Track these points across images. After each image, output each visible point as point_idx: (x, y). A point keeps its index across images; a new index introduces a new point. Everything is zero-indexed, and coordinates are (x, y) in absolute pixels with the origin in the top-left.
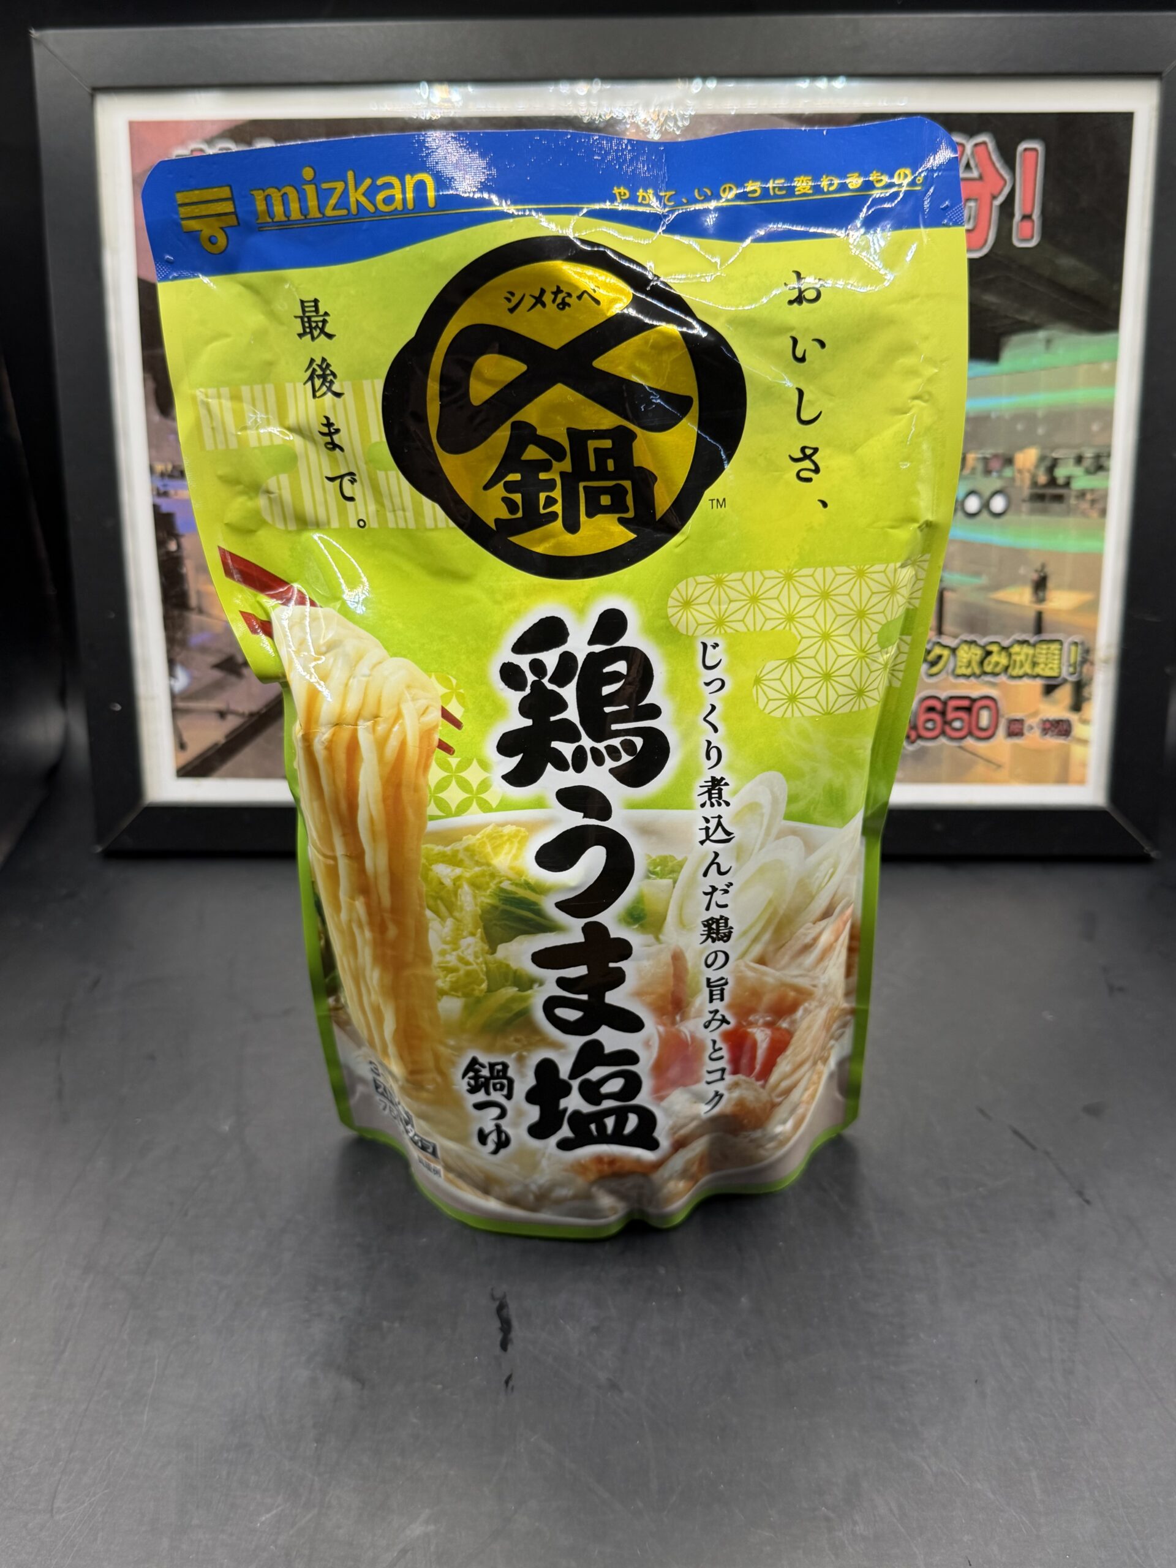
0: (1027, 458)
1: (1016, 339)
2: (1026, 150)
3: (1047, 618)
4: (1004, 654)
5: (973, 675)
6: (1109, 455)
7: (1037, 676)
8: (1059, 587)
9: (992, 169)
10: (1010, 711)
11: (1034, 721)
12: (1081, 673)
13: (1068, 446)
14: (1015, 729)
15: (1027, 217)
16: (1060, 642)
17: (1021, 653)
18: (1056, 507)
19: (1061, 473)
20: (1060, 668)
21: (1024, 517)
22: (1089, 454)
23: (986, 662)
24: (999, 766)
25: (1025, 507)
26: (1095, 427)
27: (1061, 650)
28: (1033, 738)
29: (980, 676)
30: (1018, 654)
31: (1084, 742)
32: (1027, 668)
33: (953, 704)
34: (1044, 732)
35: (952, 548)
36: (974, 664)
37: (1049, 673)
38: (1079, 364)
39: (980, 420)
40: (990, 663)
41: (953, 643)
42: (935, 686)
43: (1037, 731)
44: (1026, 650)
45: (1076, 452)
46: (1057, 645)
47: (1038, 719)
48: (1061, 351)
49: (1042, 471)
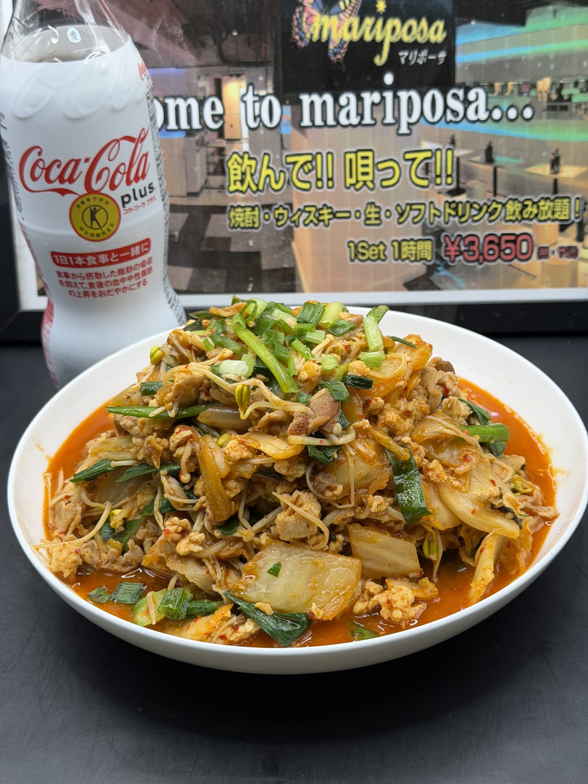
0: (544, 84)
1: (535, 11)
3: (559, 182)
4: (535, 206)
5: (517, 219)
7: (557, 220)
8: (567, 164)
10: (540, 242)
11: (555, 248)
13: (569, 76)
14: (543, 253)
16: (570, 198)
17: (545, 206)
18: (563, 113)
19: (565, 93)
20: (570, 215)
21: (544, 121)
22: (582, 80)
23: (524, 212)
24: (535, 277)
25: (545, 114)
27: (570, 202)
28: (554, 259)
29: (520, 221)
30: (544, 206)
31: (586, 260)
32: (549, 215)
33: (504, 238)
34: (561, 255)
35: (501, 141)
36: (517, 213)
37: (563, 218)
38: (574, 25)
39: (516, 61)
40: (527, 212)
41: (504, 201)
42: (494, 227)
43: (557, 254)
44: (548, 203)
45: (575, 79)
46: (568, 200)
47: (557, 247)
48: (563, 17)
49: (554, 92)
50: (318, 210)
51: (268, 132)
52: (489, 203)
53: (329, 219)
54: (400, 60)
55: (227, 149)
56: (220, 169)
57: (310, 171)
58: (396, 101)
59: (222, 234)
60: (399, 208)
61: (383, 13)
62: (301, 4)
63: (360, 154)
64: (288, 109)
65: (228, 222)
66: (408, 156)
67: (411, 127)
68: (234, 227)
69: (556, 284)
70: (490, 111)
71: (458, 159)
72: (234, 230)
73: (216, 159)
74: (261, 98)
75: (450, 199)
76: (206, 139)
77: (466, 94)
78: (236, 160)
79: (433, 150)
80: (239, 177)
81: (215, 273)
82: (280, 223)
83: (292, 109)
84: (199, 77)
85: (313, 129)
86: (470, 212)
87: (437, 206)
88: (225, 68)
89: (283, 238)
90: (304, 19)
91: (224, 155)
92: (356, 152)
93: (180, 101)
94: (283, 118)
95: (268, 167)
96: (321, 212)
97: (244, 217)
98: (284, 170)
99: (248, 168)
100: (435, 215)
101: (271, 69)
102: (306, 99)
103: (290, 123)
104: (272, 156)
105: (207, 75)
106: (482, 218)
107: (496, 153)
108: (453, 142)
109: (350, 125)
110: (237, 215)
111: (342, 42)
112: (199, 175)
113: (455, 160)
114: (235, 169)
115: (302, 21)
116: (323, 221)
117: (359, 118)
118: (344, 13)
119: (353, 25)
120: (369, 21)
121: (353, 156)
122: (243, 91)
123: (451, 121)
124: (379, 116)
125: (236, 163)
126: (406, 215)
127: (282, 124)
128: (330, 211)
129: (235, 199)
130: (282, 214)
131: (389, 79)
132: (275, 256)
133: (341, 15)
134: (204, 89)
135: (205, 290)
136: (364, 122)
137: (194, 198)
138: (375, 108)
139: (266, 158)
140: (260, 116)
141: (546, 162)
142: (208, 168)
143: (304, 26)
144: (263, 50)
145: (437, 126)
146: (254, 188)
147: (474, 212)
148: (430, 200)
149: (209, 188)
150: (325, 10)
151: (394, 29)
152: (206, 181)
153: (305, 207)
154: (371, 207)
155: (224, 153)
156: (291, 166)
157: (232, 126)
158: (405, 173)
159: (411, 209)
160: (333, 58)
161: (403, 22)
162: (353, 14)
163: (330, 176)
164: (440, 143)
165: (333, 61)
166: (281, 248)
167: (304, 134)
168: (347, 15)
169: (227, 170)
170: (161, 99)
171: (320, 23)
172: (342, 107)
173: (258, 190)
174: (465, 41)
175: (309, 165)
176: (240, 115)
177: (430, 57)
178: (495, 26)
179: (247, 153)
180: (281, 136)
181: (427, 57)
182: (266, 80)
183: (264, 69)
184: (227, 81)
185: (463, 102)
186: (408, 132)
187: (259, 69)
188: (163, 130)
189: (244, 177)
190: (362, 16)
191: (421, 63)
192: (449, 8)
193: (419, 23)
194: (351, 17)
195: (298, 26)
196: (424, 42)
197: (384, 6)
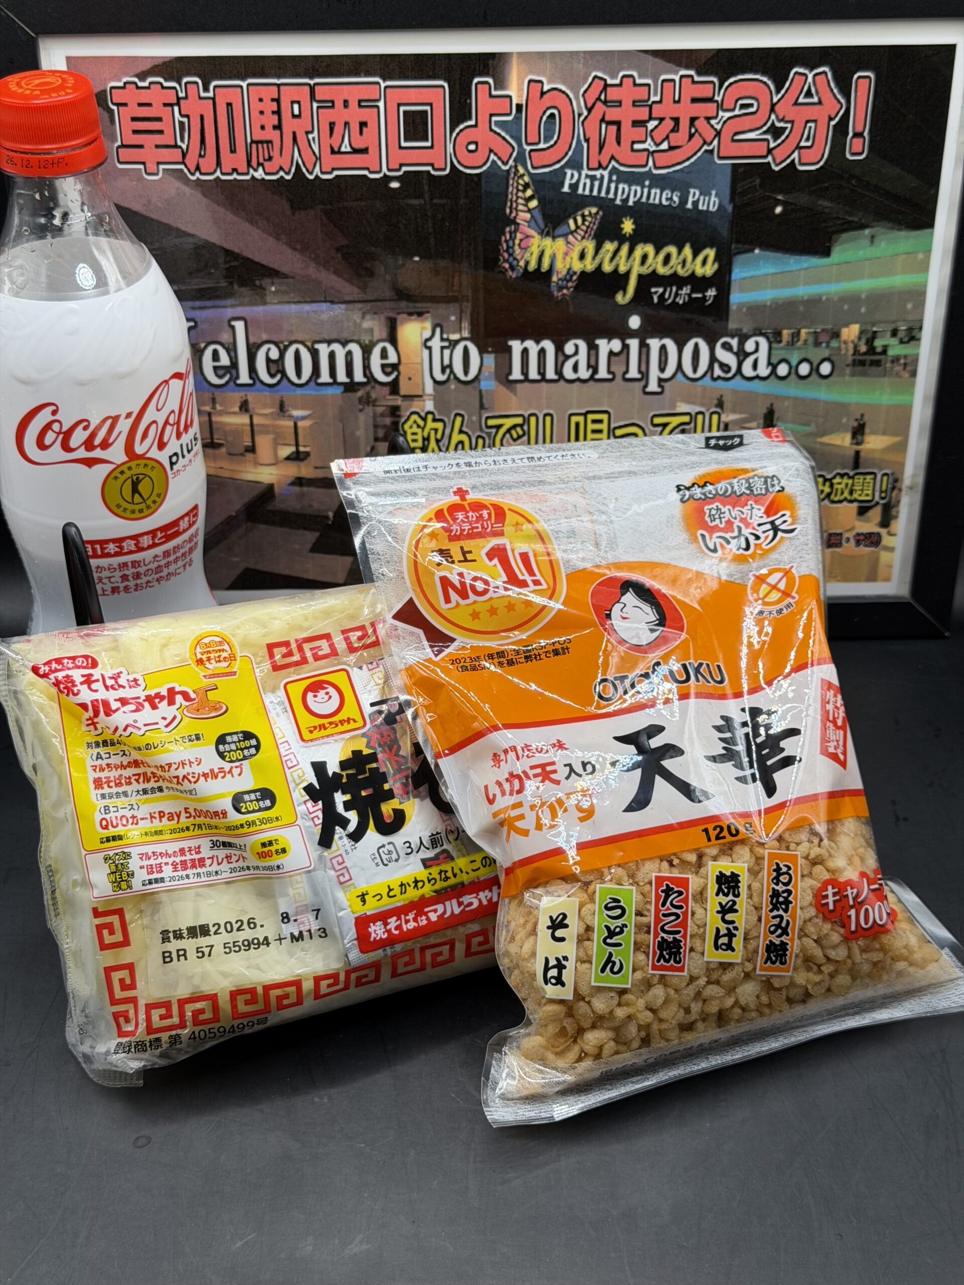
0: (851, 332)
1: (845, 236)
2: (859, 77)
3: (862, 455)
4: (828, 484)
6: (921, 328)
7: (856, 500)
8: (873, 433)
9: (831, 95)
10: (831, 526)
11: (850, 535)
12: (891, 497)
13: (886, 322)
14: (835, 540)
15: (857, 135)
16: (875, 474)
17: (841, 483)
18: (874, 369)
19: (879, 343)
20: (873, 494)
21: (847, 378)
22: (903, 328)
25: (848, 370)
26: (909, 306)
27: (875, 479)
28: (849, 548)
30: (839, 483)
31: (891, 549)
32: (846, 494)
34: (858, 543)
35: (786, 404)
37: (863, 498)
38: (897, 255)
39: (813, 302)
43: (853, 542)
44: (845, 480)
45: (893, 326)
46: (872, 476)
47: (854, 533)
48: (883, 244)
49: (863, 341)
51: (461, 386)
54: (652, 298)
55: (402, 409)
57: (519, 437)
58: (644, 350)
61: (630, 235)
62: (514, 222)
63: (591, 417)
64: (490, 360)
66: (657, 421)
67: (662, 384)
69: (846, 578)
70: (774, 367)
71: (727, 425)
73: (388, 421)
74: (453, 344)
76: (373, 395)
77: (741, 343)
78: (415, 422)
79: (693, 414)
80: (420, 444)
83: (496, 358)
84: (363, 317)
85: (526, 384)
88: (404, 304)
90: (517, 242)
91: (399, 416)
92: (585, 415)
93: (336, 347)
94: (483, 369)
95: (461, 432)
98: (484, 435)
99: (433, 433)
101: (468, 307)
102: (516, 346)
103: (493, 375)
104: (466, 417)
105: (375, 313)
107: (778, 419)
108: (720, 404)
109: (579, 380)
111: (571, 272)
112: (362, 441)
113: (723, 426)
114: (414, 434)
115: (514, 244)
117: (591, 371)
118: (575, 234)
119: (586, 250)
120: (609, 247)
121: (581, 419)
122: (427, 334)
123: (719, 378)
124: (619, 369)
125: (415, 426)
127: (481, 377)
131: (635, 322)
133: (570, 238)
134: (371, 331)
136: (597, 377)
138: (613, 359)
139: (459, 420)
140: (450, 366)
141: (846, 431)
142: (375, 432)
143: (517, 250)
144: (456, 282)
145: (700, 383)
150: (547, 230)
151: (645, 258)
152: (373, 449)
155: (398, 413)
156: (494, 431)
157: (410, 379)
160: (555, 293)
161: (657, 252)
162: (587, 235)
164: (702, 405)
165: (558, 297)
167: (514, 391)
168: (579, 238)
169: (402, 434)
170: (309, 344)
171: (539, 247)
172: (567, 357)
174: (744, 275)
175: (519, 429)
176: (422, 364)
177: (694, 295)
178: (787, 256)
179: (432, 413)
180: (480, 391)
181: (689, 295)
182: (460, 320)
183: (457, 305)
184: (405, 321)
185: (737, 354)
186: (659, 390)
187: (451, 305)
188: (312, 384)
189: (426, 443)
190: (600, 239)
191: (681, 302)
192: (724, 230)
193: (680, 251)
194: (584, 240)
195: (507, 251)
196: (686, 275)
197: (633, 227)
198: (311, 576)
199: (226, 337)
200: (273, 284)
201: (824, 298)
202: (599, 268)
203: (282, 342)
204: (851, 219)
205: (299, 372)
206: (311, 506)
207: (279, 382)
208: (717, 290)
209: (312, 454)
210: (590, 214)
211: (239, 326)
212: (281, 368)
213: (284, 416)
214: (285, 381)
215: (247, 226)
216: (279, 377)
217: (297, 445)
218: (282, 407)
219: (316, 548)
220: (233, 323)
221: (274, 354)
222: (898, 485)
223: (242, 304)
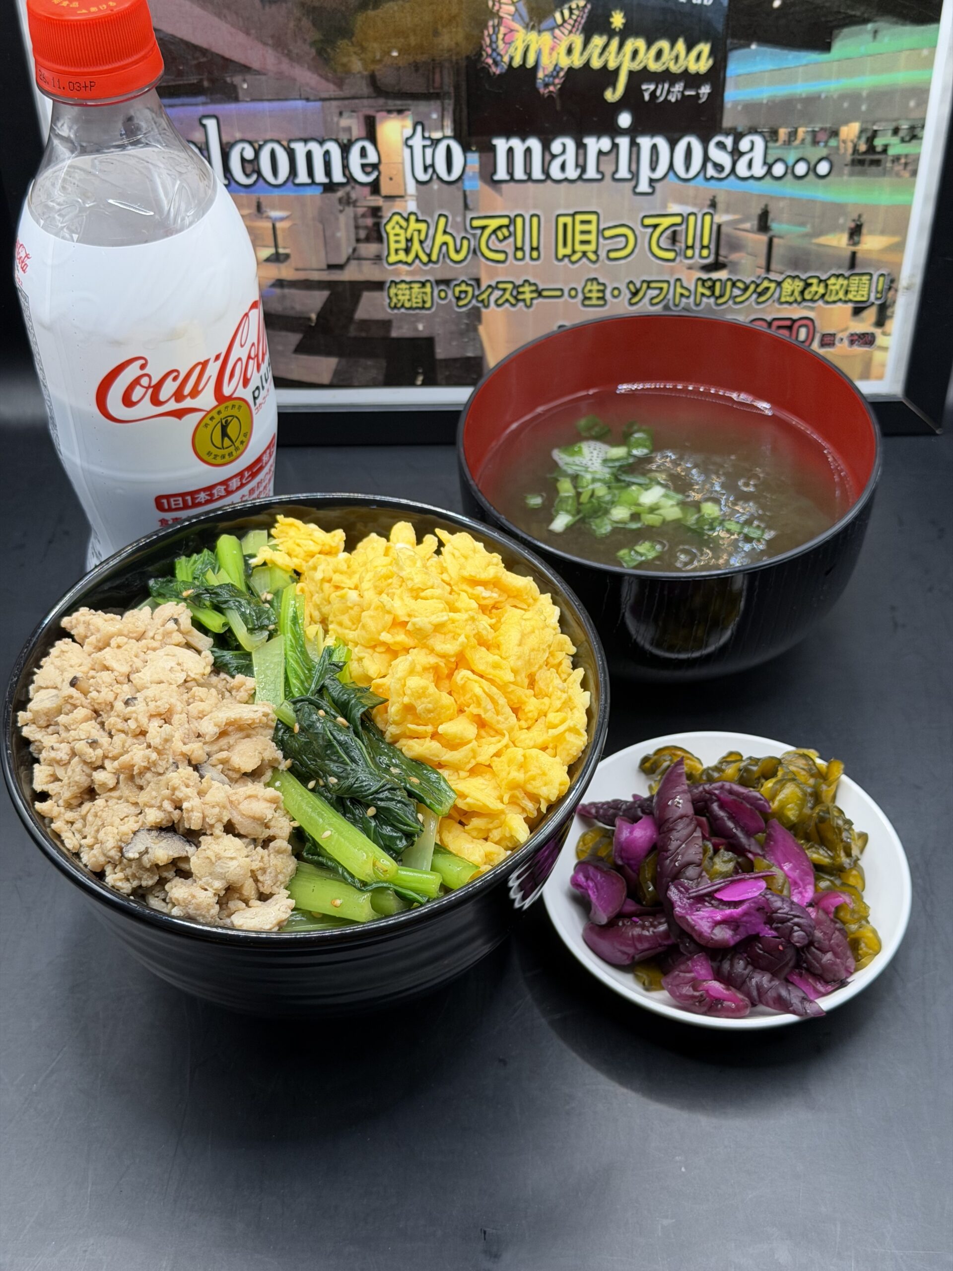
0: (851, 131)
1: (846, 31)
3: (859, 256)
4: (822, 285)
5: (796, 301)
6: (923, 127)
7: (850, 301)
8: (871, 233)
10: (823, 327)
11: (845, 335)
13: (887, 120)
14: (828, 341)
16: (871, 275)
17: (836, 284)
18: (874, 169)
19: (879, 142)
20: (869, 295)
21: (845, 178)
22: (905, 126)
23: (806, 292)
25: (847, 170)
26: (912, 104)
27: (870, 280)
28: (842, 348)
29: (799, 303)
30: (834, 284)
31: (885, 349)
32: (841, 295)
33: (776, 323)
34: (852, 342)
35: (782, 204)
36: (796, 294)
37: (859, 299)
38: (901, 50)
39: (811, 100)
40: (810, 292)
41: (779, 278)
42: (763, 310)
43: (846, 342)
44: (841, 281)
45: (894, 125)
46: (868, 277)
47: (847, 333)
48: (886, 40)
49: (863, 139)
50: (516, 287)
51: (445, 186)
52: (758, 282)
53: (532, 299)
54: (643, 96)
55: (384, 209)
56: (375, 235)
57: (505, 238)
58: (634, 149)
59: (379, 316)
60: (631, 286)
61: (620, 29)
62: (496, 15)
63: (579, 218)
64: (474, 158)
65: (388, 301)
66: (648, 221)
67: (653, 184)
68: (395, 307)
70: (769, 167)
71: (719, 227)
72: (396, 311)
73: (369, 221)
74: (435, 143)
75: (705, 276)
76: (354, 196)
77: (736, 143)
78: (397, 223)
79: (685, 215)
80: (403, 245)
81: (369, 363)
82: (461, 303)
83: (480, 157)
84: (341, 114)
85: (512, 184)
86: (731, 291)
87: (685, 284)
88: (381, 101)
89: (466, 321)
90: (501, 36)
91: (381, 217)
92: (573, 215)
93: (313, 146)
94: (467, 169)
95: (445, 232)
96: (521, 290)
97: (410, 295)
98: (468, 236)
99: (416, 234)
100: (682, 295)
101: (450, 104)
102: (501, 144)
103: (477, 175)
104: (450, 218)
105: (353, 111)
106: (747, 299)
107: (773, 220)
108: (713, 205)
109: (566, 180)
110: (400, 292)
111: (558, 69)
112: (344, 242)
113: (715, 228)
114: (397, 235)
115: (497, 38)
116: (524, 300)
117: (579, 171)
118: (562, 28)
119: (573, 46)
120: (598, 41)
121: (569, 220)
122: (408, 132)
123: (712, 178)
124: (608, 169)
125: (397, 227)
126: (641, 294)
127: (465, 177)
128: (533, 288)
129: (397, 272)
130: (466, 292)
131: (625, 120)
132: (454, 343)
133: (557, 31)
134: (349, 130)
135: (356, 384)
136: (585, 177)
137: (338, 272)
138: (602, 158)
139: (442, 221)
140: (432, 165)
141: (842, 231)
142: (357, 234)
143: (501, 44)
144: (437, 77)
145: (692, 183)
146: (425, 259)
147: (736, 292)
148: (677, 276)
149: (359, 259)
150: (532, 24)
151: (635, 53)
152: (354, 250)
153: (498, 283)
154: (592, 285)
155: (380, 214)
156: (479, 232)
157: (391, 179)
158: (643, 243)
159: (649, 287)
160: (543, 91)
161: (649, 45)
163: (535, 245)
164: (695, 205)
165: (544, 94)
166: (462, 334)
167: (499, 191)
168: (566, 32)
169: (384, 235)
170: (285, 143)
171: (524, 41)
172: (554, 157)
173: (430, 261)
174: (741, 71)
175: (505, 231)
176: (403, 163)
177: (687, 93)
178: (786, 52)
179: (415, 214)
180: (464, 192)
181: (682, 93)
182: (442, 117)
183: (438, 103)
184: (384, 119)
185: (732, 153)
186: (650, 190)
187: (432, 102)
188: (290, 184)
189: (409, 244)
190: (588, 33)
191: (673, 100)
192: (720, 26)
193: (673, 45)
194: (572, 35)
195: (490, 45)
196: (679, 71)
197: (623, 21)
198: (295, 376)
199: (198, 136)
200: (244, 81)
201: (823, 96)
202: (587, 64)
203: (256, 141)
204: (853, 13)
205: (275, 171)
206: (293, 308)
207: (255, 182)
208: (713, 88)
209: (292, 256)
210: (578, 6)
211: (211, 124)
212: (256, 168)
213: (262, 218)
214: (261, 181)
215: (216, 20)
216: (255, 177)
217: (276, 246)
218: (259, 208)
219: (301, 349)
220: (205, 122)
221: (249, 154)
222: (894, 285)
223: (213, 102)
